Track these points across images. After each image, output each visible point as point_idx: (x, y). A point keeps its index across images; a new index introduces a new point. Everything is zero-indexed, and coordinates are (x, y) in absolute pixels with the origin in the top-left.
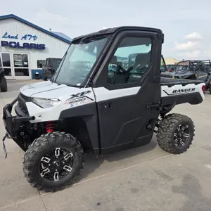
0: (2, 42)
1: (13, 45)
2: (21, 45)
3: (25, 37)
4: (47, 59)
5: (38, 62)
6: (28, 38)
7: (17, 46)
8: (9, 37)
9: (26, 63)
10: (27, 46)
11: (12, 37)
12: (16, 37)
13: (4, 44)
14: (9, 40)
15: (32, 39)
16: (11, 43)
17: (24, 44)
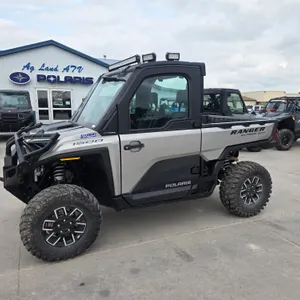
0: (38, 76)
1: (52, 79)
2: (62, 79)
3: (67, 69)
6: (71, 69)
7: (57, 81)
8: (47, 69)
9: (67, 103)
10: (69, 80)
11: (51, 69)
12: (56, 70)
13: (41, 79)
14: (46, 74)
15: (76, 71)
16: (49, 77)
17: (66, 78)
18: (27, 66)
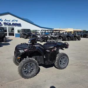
0: (4, 23)
1: (8, 24)
3: (13, 21)
4: (22, 29)
5: (18, 31)
8: (7, 21)
9: (13, 31)
11: (8, 21)
12: (9, 21)
15: (16, 21)
17: (12, 23)
18: (1, 20)
